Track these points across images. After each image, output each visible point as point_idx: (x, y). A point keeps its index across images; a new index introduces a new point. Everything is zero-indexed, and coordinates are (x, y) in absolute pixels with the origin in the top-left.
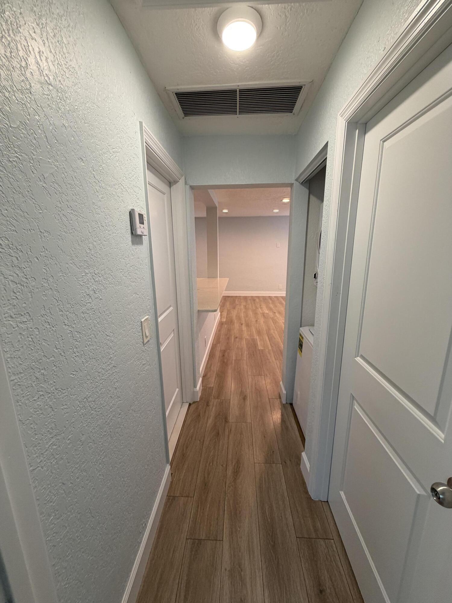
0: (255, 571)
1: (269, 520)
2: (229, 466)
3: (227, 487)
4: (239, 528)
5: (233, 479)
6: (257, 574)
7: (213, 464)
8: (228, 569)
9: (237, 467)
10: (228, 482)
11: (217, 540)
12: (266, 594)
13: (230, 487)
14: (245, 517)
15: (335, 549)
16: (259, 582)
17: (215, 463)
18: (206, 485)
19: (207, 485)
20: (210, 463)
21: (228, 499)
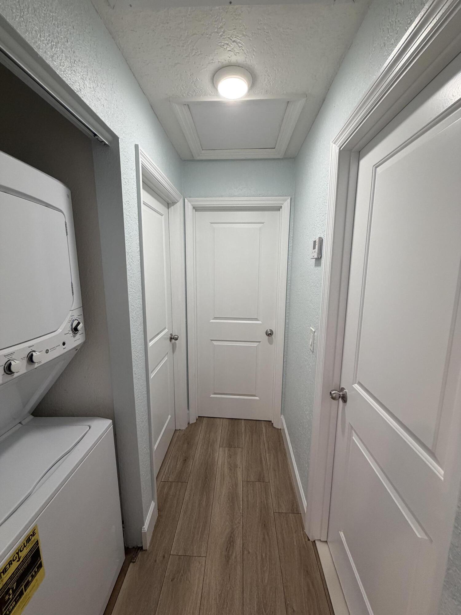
0: (221, 466)
1: (205, 493)
2: (240, 552)
3: (241, 523)
4: (230, 488)
5: (234, 532)
6: (220, 466)
7: (262, 555)
8: (238, 468)
9: (229, 550)
10: (240, 528)
11: (247, 481)
12: (217, 458)
13: (238, 522)
14: (224, 496)
15: (164, 476)
16: (220, 463)
17: (259, 558)
18: (265, 525)
19: (263, 525)
20: (266, 556)
21: (240, 511)
